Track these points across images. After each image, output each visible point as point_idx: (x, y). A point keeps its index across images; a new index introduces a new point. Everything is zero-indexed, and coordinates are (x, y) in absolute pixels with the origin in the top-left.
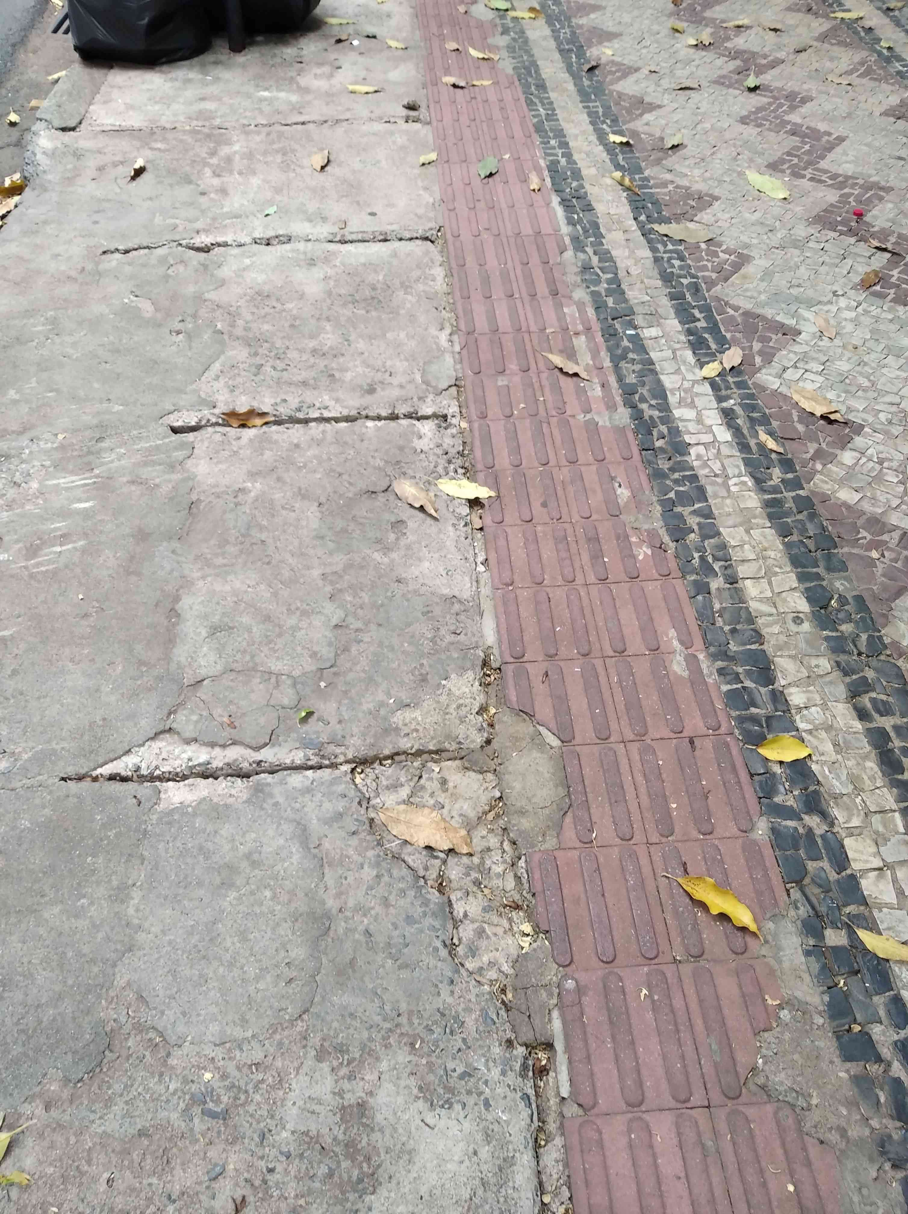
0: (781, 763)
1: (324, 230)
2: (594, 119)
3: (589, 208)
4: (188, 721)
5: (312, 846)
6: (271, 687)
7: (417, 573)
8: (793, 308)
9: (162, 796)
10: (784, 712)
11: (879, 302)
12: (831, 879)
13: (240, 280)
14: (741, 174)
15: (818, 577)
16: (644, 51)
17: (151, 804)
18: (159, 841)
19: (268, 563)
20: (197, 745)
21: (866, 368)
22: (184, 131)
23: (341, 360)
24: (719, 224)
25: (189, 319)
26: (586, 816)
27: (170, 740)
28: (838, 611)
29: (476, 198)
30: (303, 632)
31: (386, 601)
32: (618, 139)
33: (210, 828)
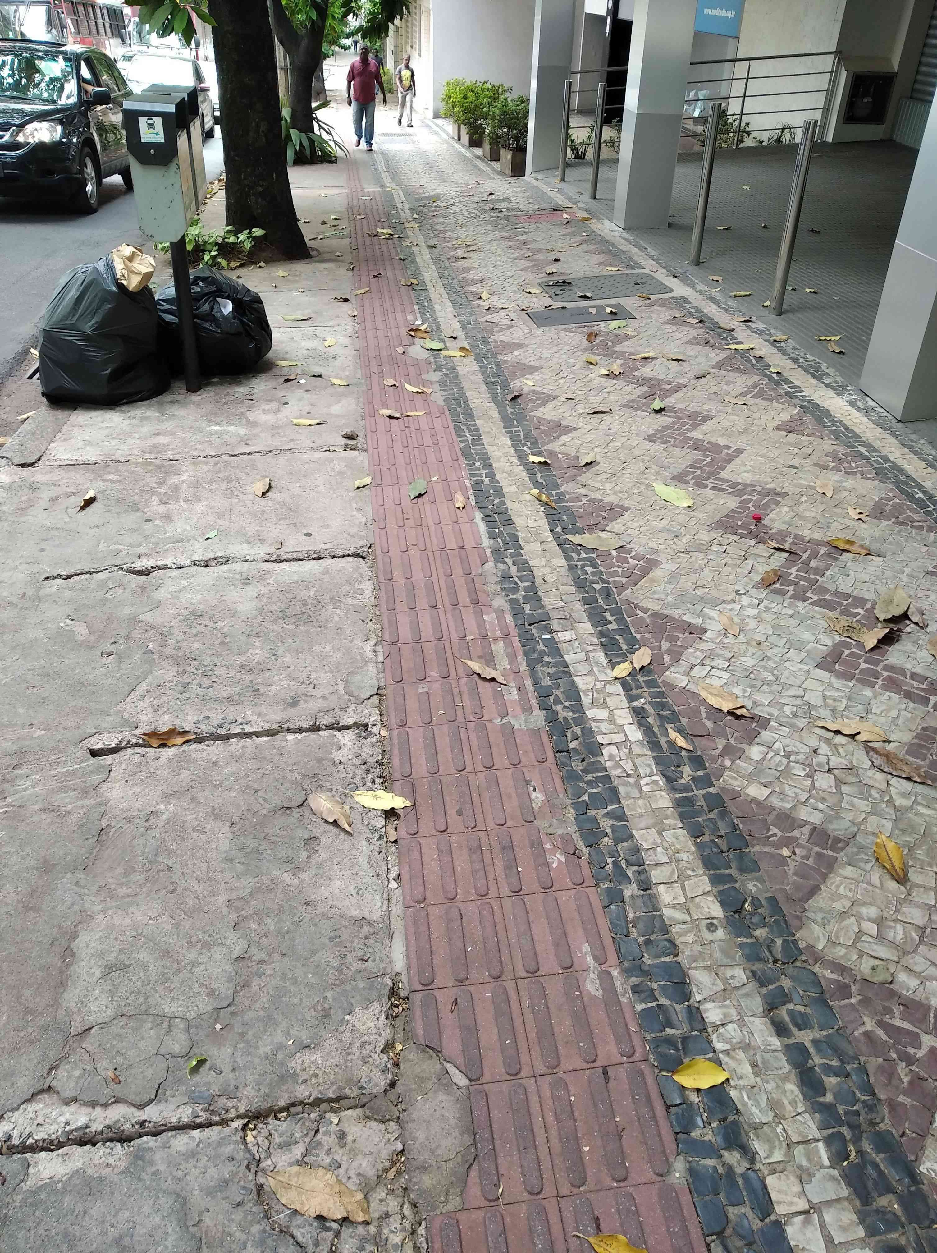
0: (698, 1090)
1: (262, 551)
2: (516, 443)
3: (509, 522)
4: (70, 1077)
5: (190, 1223)
6: (163, 1032)
7: (327, 894)
8: (698, 607)
9: (31, 1170)
10: (700, 1031)
11: (779, 598)
12: (754, 1228)
13: (176, 601)
14: (649, 486)
15: (731, 879)
16: (562, 381)
17: (17, 1181)
18: (20, 1228)
19: (173, 891)
20: (77, 1105)
21: (770, 663)
22: (137, 464)
23: (267, 674)
24: (629, 532)
25: (121, 641)
26: (493, 1167)
27: (48, 1101)
28: (752, 914)
29: (405, 516)
30: (202, 967)
31: (292, 928)
32: (537, 459)
33: (79, 1208)
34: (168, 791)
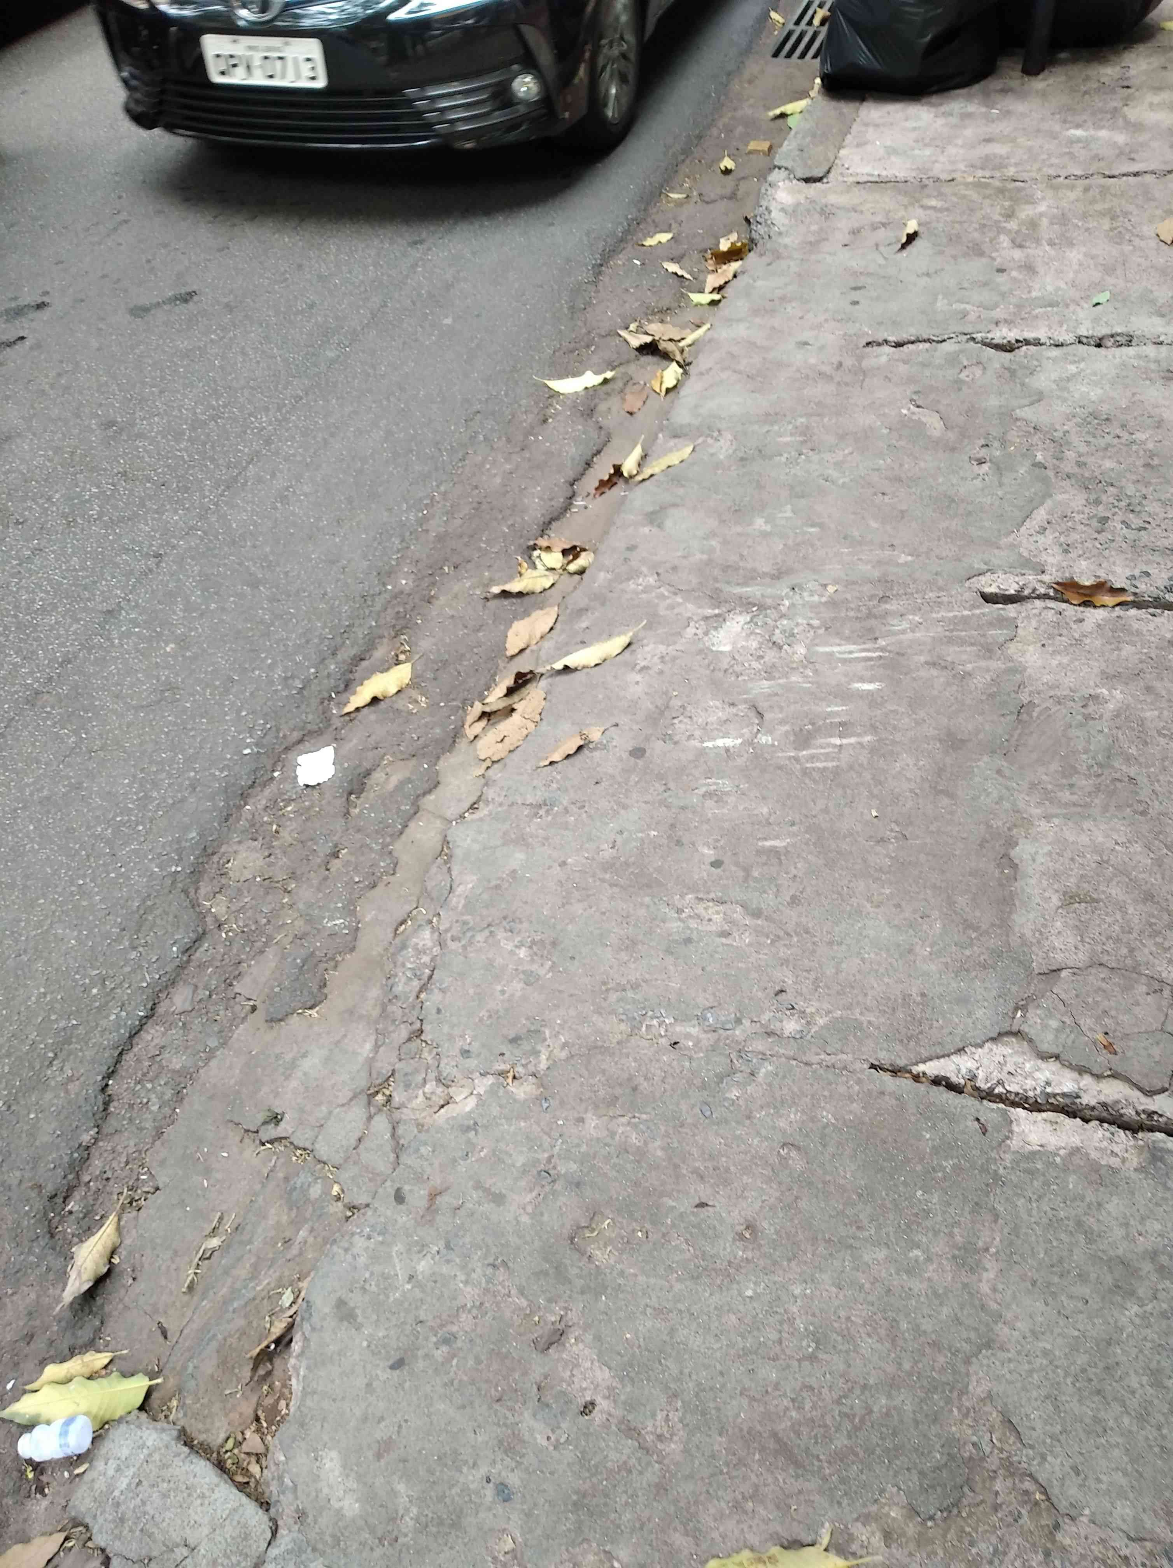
4: (1045, 1026)
9: (1014, 1127)
13: (1066, 395)
17: (1001, 1135)
18: (1017, 1195)
19: (1143, 813)
20: (1059, 1064)
22: (967, 185)
25: (996, 444)
27: (1018, 1047)
33: (1090, 1197)
34: (1110, 671)
